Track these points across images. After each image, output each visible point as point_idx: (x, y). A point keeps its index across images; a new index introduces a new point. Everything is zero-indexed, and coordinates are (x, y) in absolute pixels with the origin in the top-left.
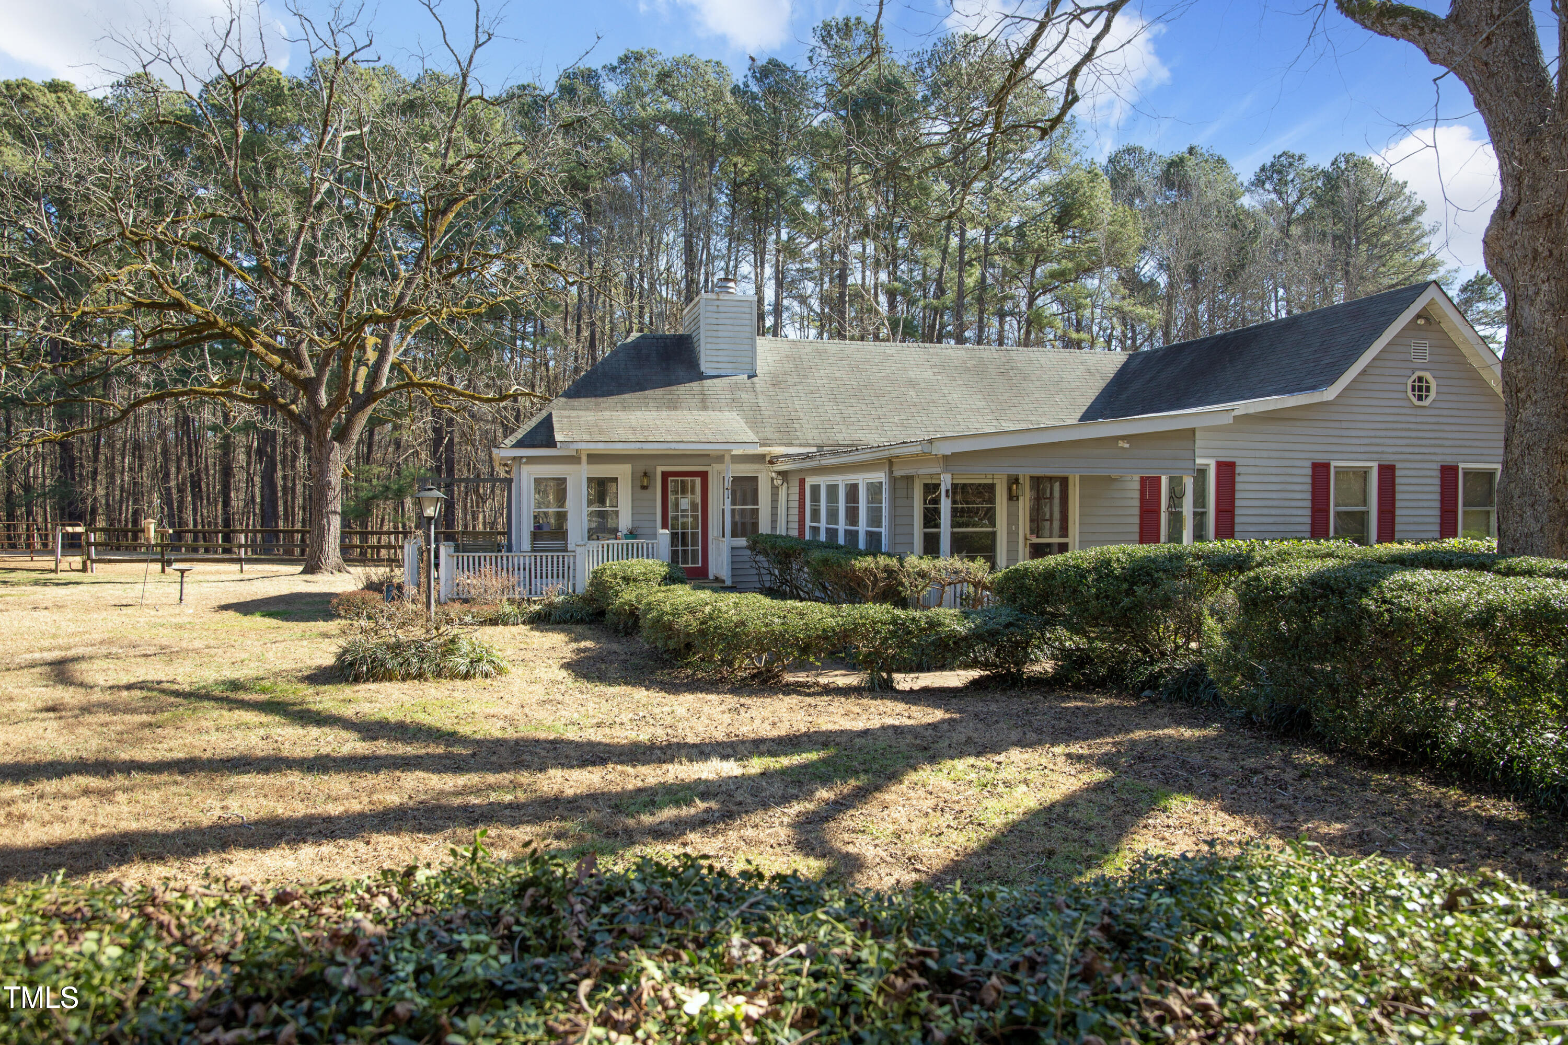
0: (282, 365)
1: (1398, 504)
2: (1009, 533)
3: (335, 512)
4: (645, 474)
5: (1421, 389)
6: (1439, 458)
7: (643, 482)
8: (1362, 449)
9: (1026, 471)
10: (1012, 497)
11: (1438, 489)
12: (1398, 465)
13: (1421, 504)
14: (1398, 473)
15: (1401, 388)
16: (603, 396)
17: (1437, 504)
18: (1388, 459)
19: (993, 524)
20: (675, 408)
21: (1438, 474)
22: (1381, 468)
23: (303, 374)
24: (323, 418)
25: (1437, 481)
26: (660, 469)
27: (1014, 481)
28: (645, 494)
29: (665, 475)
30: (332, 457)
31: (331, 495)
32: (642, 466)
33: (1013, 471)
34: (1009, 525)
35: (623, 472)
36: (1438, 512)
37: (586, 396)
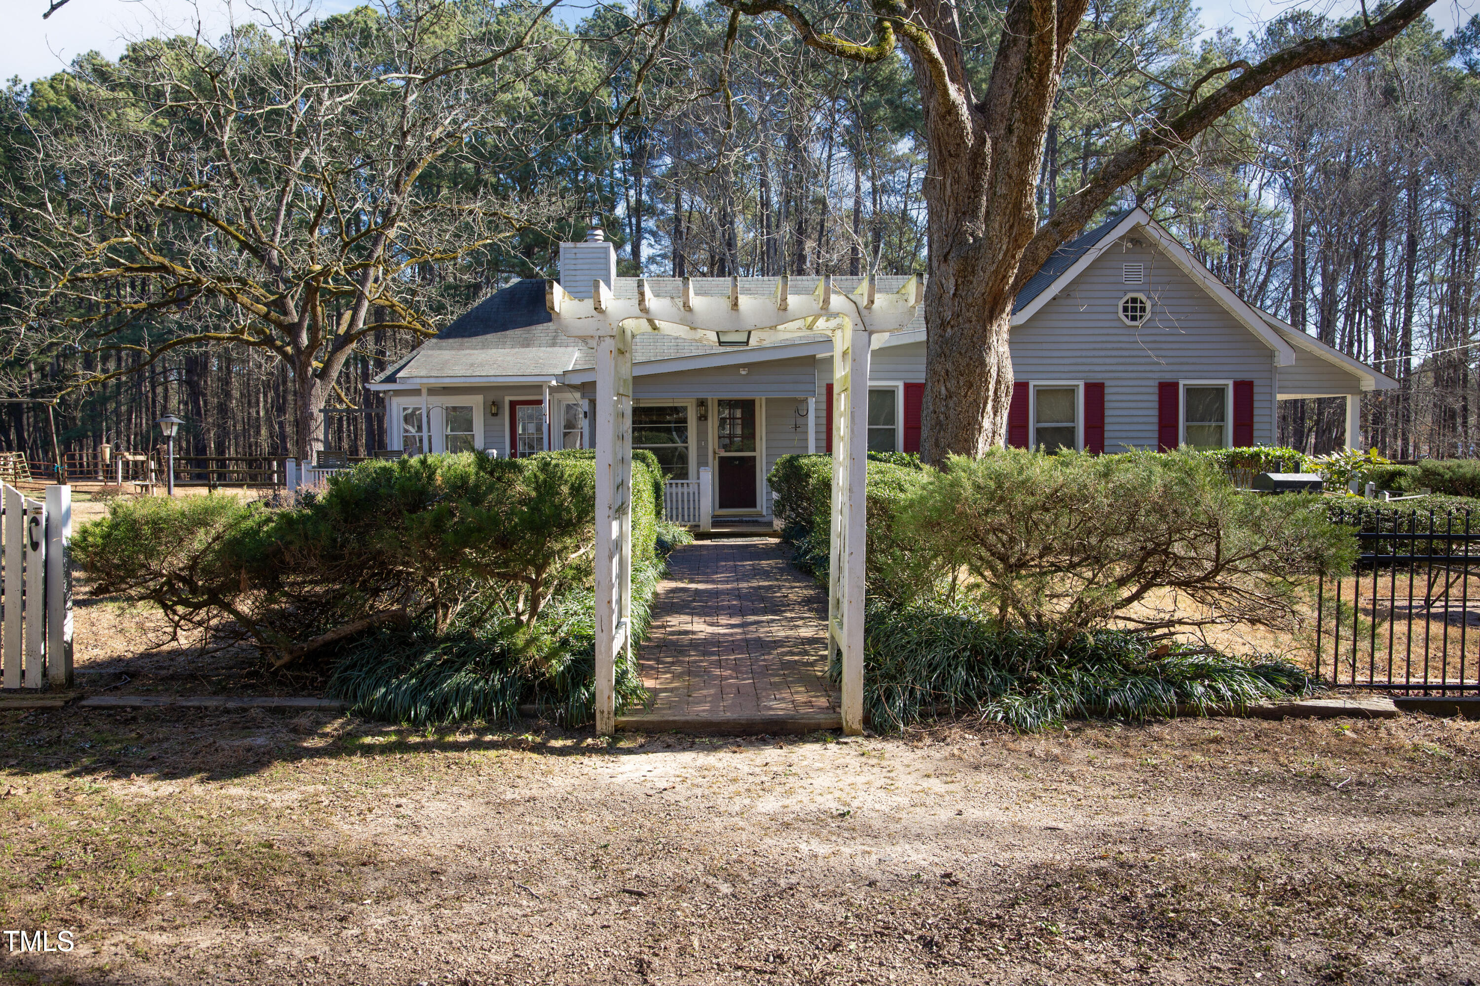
0: (268, 313)
1: (1107, 420)
2: (699, 448)
3: (318, 440)
4: (494, 403)
5: (1134, 309)
6: (1156, 375)
7: (493, 409)
8: (1067, 368)
9: (712, 396)
10: (703, 418)
11: (1156, 405)
12: (1107, 383)
13: (1136, 420)
14: (1107, 391)
15: (1111, 309)
16: (470, 336)
17: (1156, 420)
18: (1096, 378)
19: (685, 441)
20: (528, 346)
21: (1156, 390)
22: (1089, 387)
23: (287, 320)
24: (303, 358)
25: (1156, 398)
26: (507, 399)
27: (702, 403)
28: (495, 420)
29: (513, 405)
30: (313, 392)
31: (313, 425)
32: (491, 397)
33: (702, 396)
34: (699, 441)
35: (476, 402)
36: (1156, 427)
37: (455, 337)
